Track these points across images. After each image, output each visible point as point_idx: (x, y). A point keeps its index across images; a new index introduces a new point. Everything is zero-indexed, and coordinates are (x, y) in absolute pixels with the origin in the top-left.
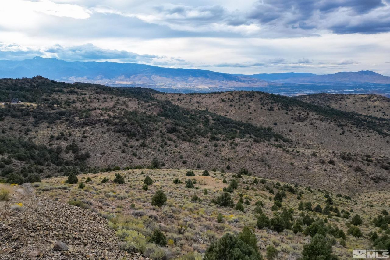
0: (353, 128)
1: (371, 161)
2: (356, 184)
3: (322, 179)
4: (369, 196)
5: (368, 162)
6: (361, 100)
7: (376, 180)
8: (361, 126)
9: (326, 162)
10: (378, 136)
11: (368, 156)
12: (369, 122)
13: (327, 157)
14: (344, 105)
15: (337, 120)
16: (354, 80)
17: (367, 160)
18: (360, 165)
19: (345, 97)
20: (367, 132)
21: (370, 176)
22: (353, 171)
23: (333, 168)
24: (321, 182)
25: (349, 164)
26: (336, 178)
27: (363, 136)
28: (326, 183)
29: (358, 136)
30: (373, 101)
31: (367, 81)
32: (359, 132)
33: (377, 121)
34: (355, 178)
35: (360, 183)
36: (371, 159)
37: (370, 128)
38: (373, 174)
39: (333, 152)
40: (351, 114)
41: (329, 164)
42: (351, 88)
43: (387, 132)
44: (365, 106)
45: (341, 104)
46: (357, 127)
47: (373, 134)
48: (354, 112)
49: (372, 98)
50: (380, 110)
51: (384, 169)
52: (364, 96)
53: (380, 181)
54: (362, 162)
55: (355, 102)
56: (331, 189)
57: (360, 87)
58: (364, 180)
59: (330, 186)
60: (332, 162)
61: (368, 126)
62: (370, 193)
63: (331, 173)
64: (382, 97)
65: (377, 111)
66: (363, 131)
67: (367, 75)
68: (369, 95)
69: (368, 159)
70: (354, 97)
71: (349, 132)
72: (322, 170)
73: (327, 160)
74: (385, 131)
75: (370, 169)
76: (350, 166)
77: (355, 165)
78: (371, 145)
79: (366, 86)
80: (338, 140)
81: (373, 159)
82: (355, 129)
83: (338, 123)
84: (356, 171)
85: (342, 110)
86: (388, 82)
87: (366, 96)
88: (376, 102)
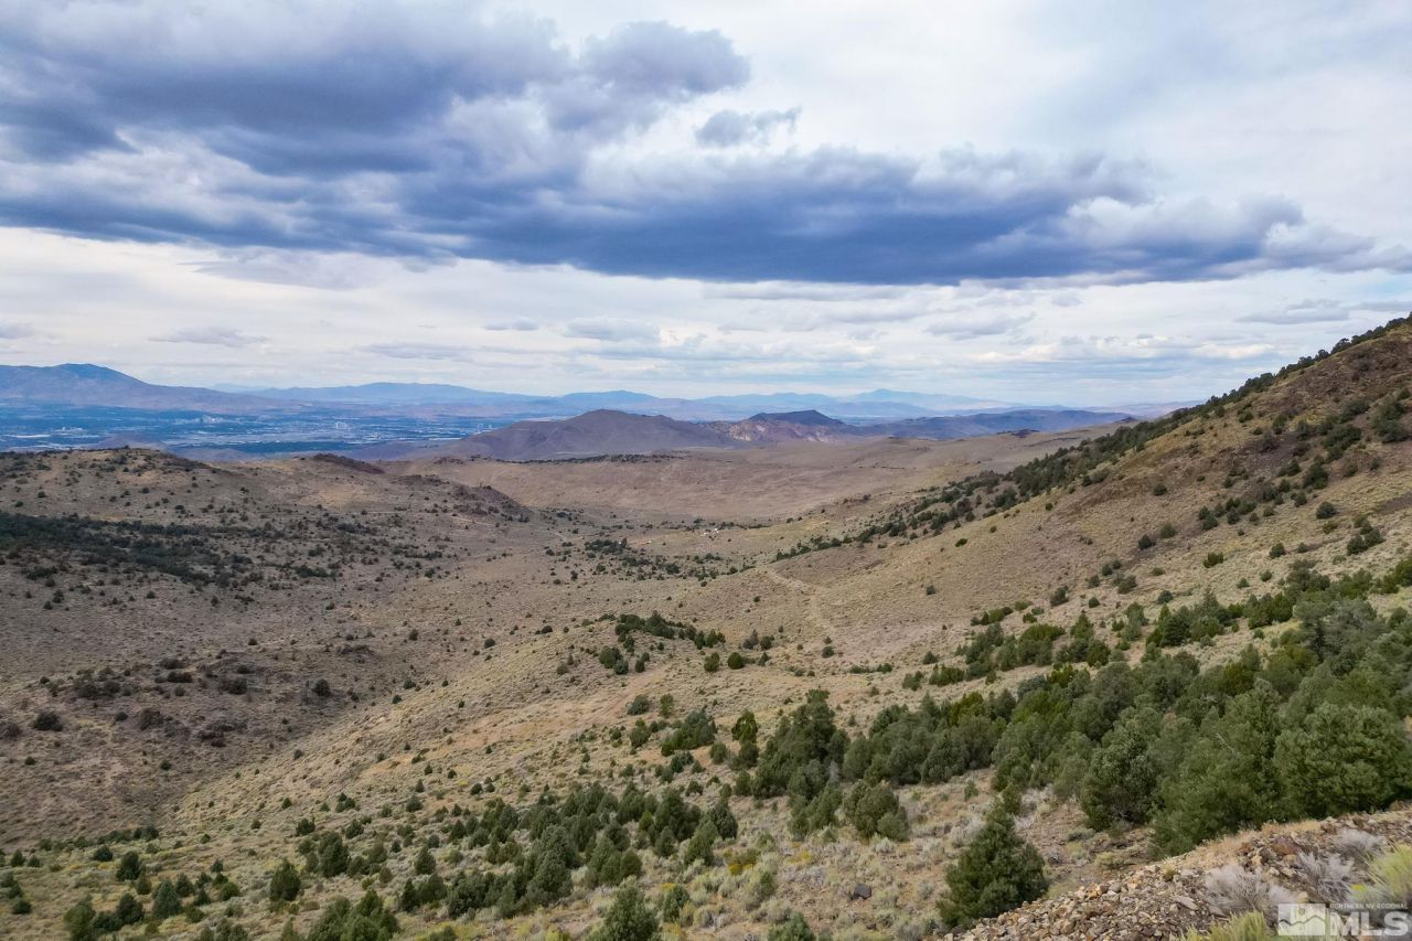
0: (88, 575)
1: (187, 679)
2: (153, 776)
3: (21, 803)
4: (209, 799)
5: (178, 685)
6: (94, 471)
7: (215, 737)
8: (116, 565)
9: (25, 726)
10: (182, 588)
11: (173, 665)
12: (139, 546)
13: (25, 705)
14: (34, 495)
15: (24, 555)
16: (42, 397)
17: (173, 679)
18: (152, 701)
19: (31, 461)
20: (140, 581)
21: (195, 732)
22: (135, 731)
23: (58, 745)
24: (24, 816)
25: (115, 712)
26: (77, 776)
27: (132, 599)
28: (43, 811)
29: (115, 602)
30: (135, 471)
31: (92, 400)
32: (114, 587)
33: (163, 539)
34: (145, 754)
35: (166, 767)
36: (183, 671)
37: (148, 564)
38: (203, 718)
39: (44, 681)
40: (69, 525)
41: (38, 733)
42: (38, 426)
43: (205, 571)
44: (113, 490)
45: (19, 490)
46: (104, 570)
47: (164, 585)
48: (76, 515)
49: (129, 460)
50: (165, 501)
51: (231, 692)
52: (102, 456)
53: (228, 736)
54: (157, 689)
55: (73, 479)
56: (67, 829)
57: (71, 423)
58: (177, 750)
59: (64, 816)
60: (48, 723)
61: (139, 561)
62: (207, 787)
63: (56, 763)
64: (164, 456)
65: (157, 504)
66: (129, 578)
67: (89, 381)
68: (117, 450)
69: (175, 675)
70: (65, 462)
71: (77, 593)
72: (15, 765)
73: (25, 719)
74: (198, 568)
75: (192, 707)
76: (122, 717)
77: (138, 709)
78: (166, 623)
79: (93, 420)
80: (43, 630)
81: (191, 669)
82: (96, 577)
83: (31, 567)
84: (143, 728)
85: (30, 515)
86: (166, 405)
87: (108, 455)
88: (148, 473)
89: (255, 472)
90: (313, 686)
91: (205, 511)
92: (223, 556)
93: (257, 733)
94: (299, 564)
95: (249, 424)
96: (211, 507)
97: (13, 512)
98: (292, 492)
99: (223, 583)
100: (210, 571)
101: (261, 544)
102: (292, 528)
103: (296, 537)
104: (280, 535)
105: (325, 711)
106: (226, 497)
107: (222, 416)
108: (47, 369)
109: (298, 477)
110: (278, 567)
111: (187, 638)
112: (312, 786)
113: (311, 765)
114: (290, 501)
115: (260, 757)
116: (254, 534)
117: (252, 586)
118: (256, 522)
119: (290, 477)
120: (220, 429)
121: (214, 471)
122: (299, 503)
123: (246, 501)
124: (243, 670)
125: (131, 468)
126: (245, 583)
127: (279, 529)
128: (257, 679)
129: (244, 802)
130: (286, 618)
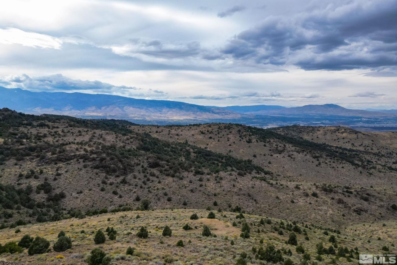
0: (327, 159)
1: (351, 193)
2: (340, 217)
3: (308, 213)
4: (355, 229)
5: (349, 194)
6: (331, 132)
7: (359, 212)
8: (334, 158)
9: (310, 194)
10: (352, 167)
11: (347, 188)
12: (341, 153)
13: (310, 189)
14: (316, 137)
15: (312, 152)
16: (320, 112)
17: (347, 192)
18: (341, 197)
19: (316, 129)
20: (340, 163)
21: (352, 208)
22: (336, 203)
23: (317, 201)
24: (308, 216)
25: (331, 197)
26: (321, 211)
27: (338, 167)
28: (312, 217)
29: (333, 167)
30: (341, 133)
31: (332, 113)
32: (333, 163)
33: (347, 152)
34: (338, 210)
35: (344, 215)
36: (350, 190)
37: (343, 159)
38: (355, 205)
39: (315, 184)
40: (323, 146)
41: (312, 197)
42: (318, 120)
43: (358, 163)
44: (335, 138)
45: (312, 136)
46: (331, 159)
47: (347, 165)
48: (325, 143)
49: (340, 130)
50: (349, 142)
51: (364, 200)
52: (333, 128)
53: (362, 213)
54: (343, 193)
55: (325, 134)
56: (318, 223)
57: (326, 119)
58: (347, 212)
59: (317, 220)
61: (340, 158)
62: (355, 225)
63: (316, 206)
64: (349, 129)
65: (346, 142)
66: (337, 162)
67: (331, 108)
68: (337, 127)
69: (348, 191)
70: (324, 129)
71: (324, 163)
72: (307, 203)
73: (310, 192)
74: (357, 162)
75: (351, 201)
76: (333, 199)
77: (337, 197)
78: (346, 176)
79: (331, 119)
80: (315, 171)
81: (353, 190)
82: (329, 160)
83: (314, 155)
84: (338, 203)
85: (315, 142)
86: (351, 115)
87: (334, 128)
88: (344, 133)
89: (377, 135)
90: (391, 205)
91: (360, 146)
92: (364, 159)
93: (371, 214)
94: (389, 165)
95: (376, 120)
96: (362, 145)
97: (311, 141)
98: (388, 142)
99: (364, 167)
100: (360, 163)
101: (376, 157)
102: (388, 154)
103: (388, 157)
104: (383, 156)
105: (395, 214)
106: (366, 142)
107: (368, 118)
108: (321, 105)
109: (391, 138)
110: (382, 165)
111: (352, 181)
112: (389, 237)
113: (388, 230)
114: (388, 145)
115: (371, 222)
116: (374, 154)
117: (373, 170)
118: (375, 151)
119: (388, 138)
120: (368, 122)
121: (364, 134)
122: (391, 146)
123: (373, 144)
124: (368, 194)
125: (340, 132)
126: (371, 168)
127: (383, 154)
128: (372, 198)
129: (366, 233)
130: (383, 182)
